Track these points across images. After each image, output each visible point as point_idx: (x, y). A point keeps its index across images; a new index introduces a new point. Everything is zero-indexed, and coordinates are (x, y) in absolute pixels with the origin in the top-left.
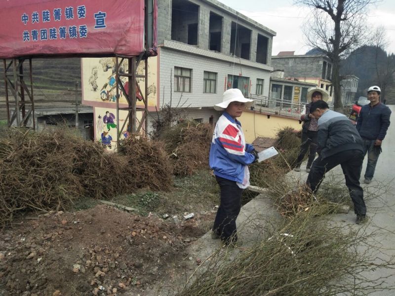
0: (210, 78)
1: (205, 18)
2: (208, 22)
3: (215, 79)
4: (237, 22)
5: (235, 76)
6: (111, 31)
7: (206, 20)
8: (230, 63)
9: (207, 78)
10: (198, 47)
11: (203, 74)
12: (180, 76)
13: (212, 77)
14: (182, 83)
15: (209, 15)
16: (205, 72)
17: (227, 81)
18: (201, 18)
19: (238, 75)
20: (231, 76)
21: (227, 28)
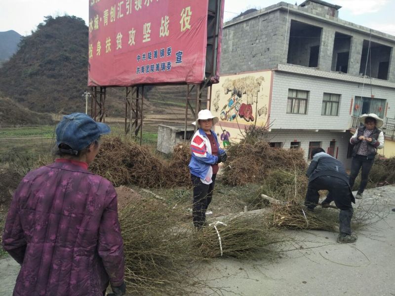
0: (331, 100)
1: (328, 39)
2: (333, 43)
3: (338, 101)
4: (370, 39)
5: (365, 98)
6: (185, 65)
7: (330, 42)
8: (359, 84)
9: (328, 100)
10: (318, 69)
11: (322, 95)
12: (294, 98)
13: (334, 99)
14: (297, 104)
15: (334, 36)
16: (325, 94)
17: (353, 103)
18: (323, 40)
19: (370, 97)
20: (360, 97)
21: (356, 47)
